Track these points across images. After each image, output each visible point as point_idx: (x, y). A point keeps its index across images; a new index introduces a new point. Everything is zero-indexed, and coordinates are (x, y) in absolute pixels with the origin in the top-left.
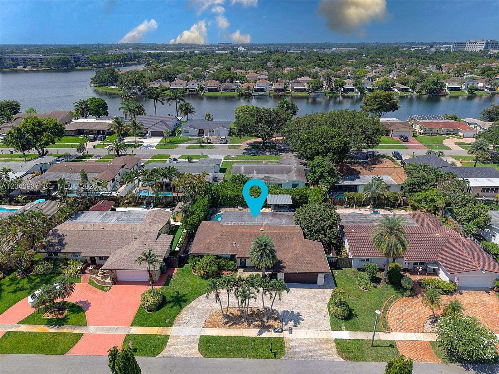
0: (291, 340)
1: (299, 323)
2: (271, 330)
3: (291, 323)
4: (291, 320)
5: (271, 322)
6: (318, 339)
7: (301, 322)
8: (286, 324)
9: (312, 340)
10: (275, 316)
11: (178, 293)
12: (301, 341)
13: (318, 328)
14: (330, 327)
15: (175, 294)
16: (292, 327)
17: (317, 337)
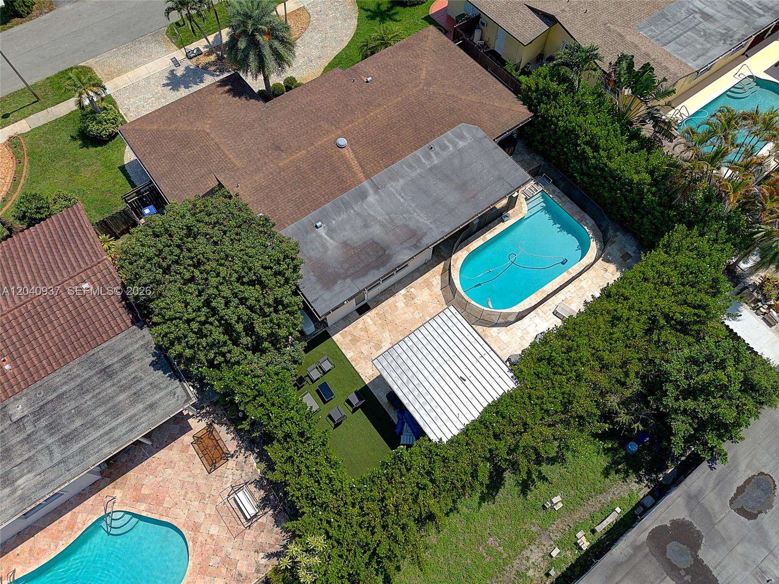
0: (167, 51)
1: (169, 78)
2: (206, 50)
3: (180, 72)
4: (183, 76)
5: (213, 58)
6: (126, 71)
7: (165, 82)
8: (187, 68)
9: (136, 66)
10: (213, 68)
11: (396, 21)
12: (151, 58)
13: (134, 88)
14: (114, 98)
15: (397, 17)
16: (176, 68)
17: (130, 74)
